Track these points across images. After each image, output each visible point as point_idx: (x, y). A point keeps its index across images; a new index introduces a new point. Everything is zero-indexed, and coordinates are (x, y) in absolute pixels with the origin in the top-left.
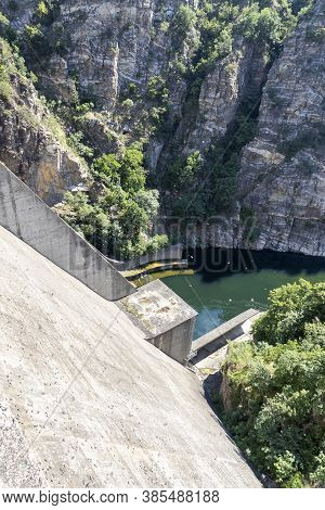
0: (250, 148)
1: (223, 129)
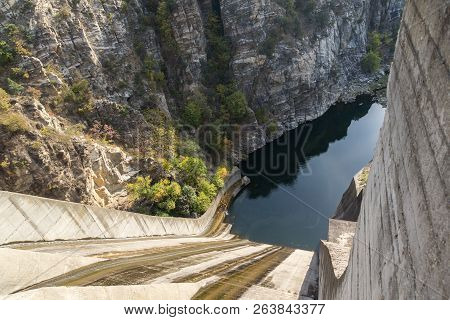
0: (237, 62)
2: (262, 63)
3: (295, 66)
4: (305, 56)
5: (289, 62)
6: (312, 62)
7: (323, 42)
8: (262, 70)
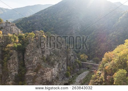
0: (27, 74)
1: (17, 73)
2: (35, 75)
3: (45, 75)
4: (48, 73)
5: (43, 74)
6: (50, 74)
7: (53, 69)
8: (35, 77)
